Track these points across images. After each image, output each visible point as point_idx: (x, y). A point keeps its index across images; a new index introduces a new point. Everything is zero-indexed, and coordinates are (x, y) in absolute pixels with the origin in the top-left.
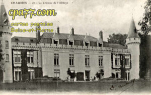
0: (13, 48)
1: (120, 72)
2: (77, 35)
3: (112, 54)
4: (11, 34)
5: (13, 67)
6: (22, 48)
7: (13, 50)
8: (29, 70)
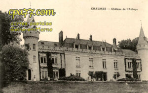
0: (39, 50)
1: (132, 74)
2: (94, 41)
3: (125, 59)
4: (38, 39)
5: (40, 67)
6: (47, 51)
7: (39, 52)
8: (54, 71)
